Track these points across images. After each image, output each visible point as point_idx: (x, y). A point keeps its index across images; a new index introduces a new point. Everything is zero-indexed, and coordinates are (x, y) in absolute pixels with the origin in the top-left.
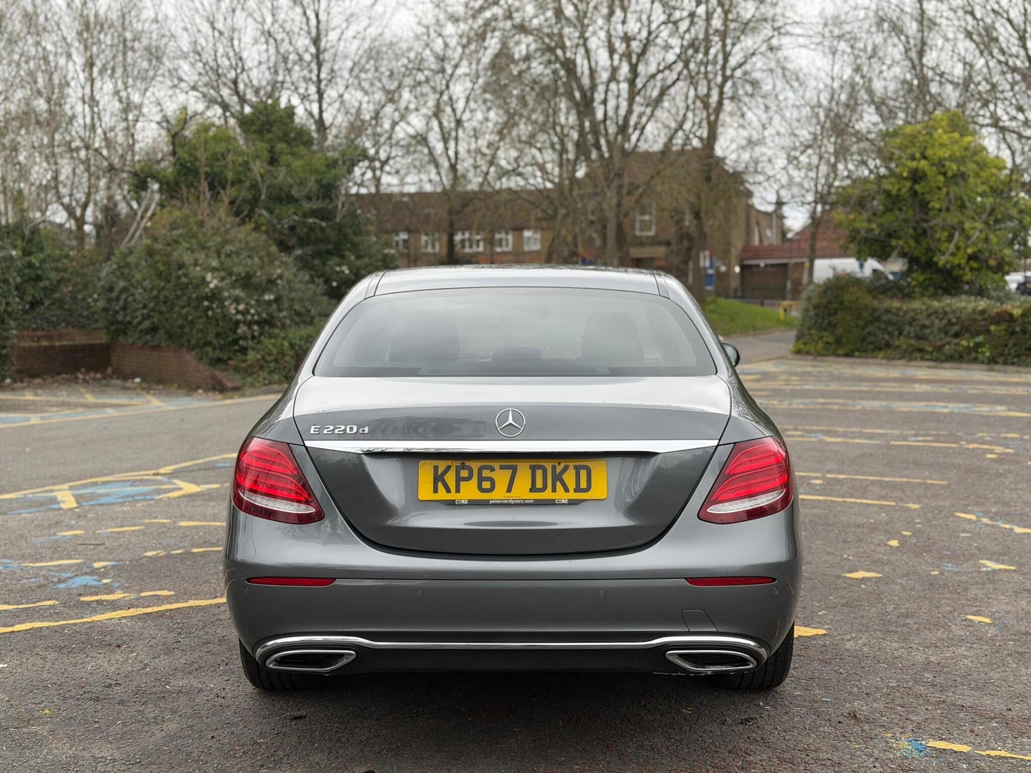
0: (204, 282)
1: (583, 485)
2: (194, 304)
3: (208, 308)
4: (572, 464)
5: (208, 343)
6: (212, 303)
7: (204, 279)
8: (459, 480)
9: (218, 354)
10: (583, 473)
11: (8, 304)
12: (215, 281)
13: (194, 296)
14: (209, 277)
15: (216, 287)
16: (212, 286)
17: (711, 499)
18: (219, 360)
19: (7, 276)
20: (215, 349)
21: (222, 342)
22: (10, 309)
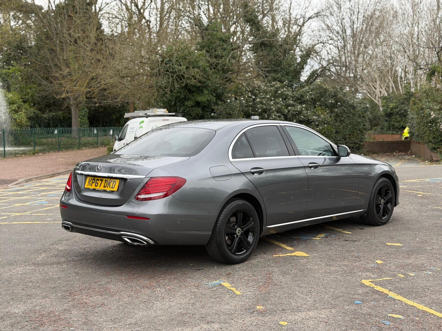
0: (430, 115)
1: (113, 187)
2: (426, 125)
3: (431, 126)
4: (113, 180)
5: (430, 141)
6: (433, 124)
7: (430, 114)
8: (92, 182)
9: (434, 146)
10: (114, 183)
11: (364, 125)
12: (434, 115)
13: (425, 121)
14: (432, 113)
15: (435, 117)
16: (432, 117)
17: (138, 194)
18: (434, 149)
19: (364, 115)
20: (433, 144)
21: (436, 141)
22: (365, 127)
